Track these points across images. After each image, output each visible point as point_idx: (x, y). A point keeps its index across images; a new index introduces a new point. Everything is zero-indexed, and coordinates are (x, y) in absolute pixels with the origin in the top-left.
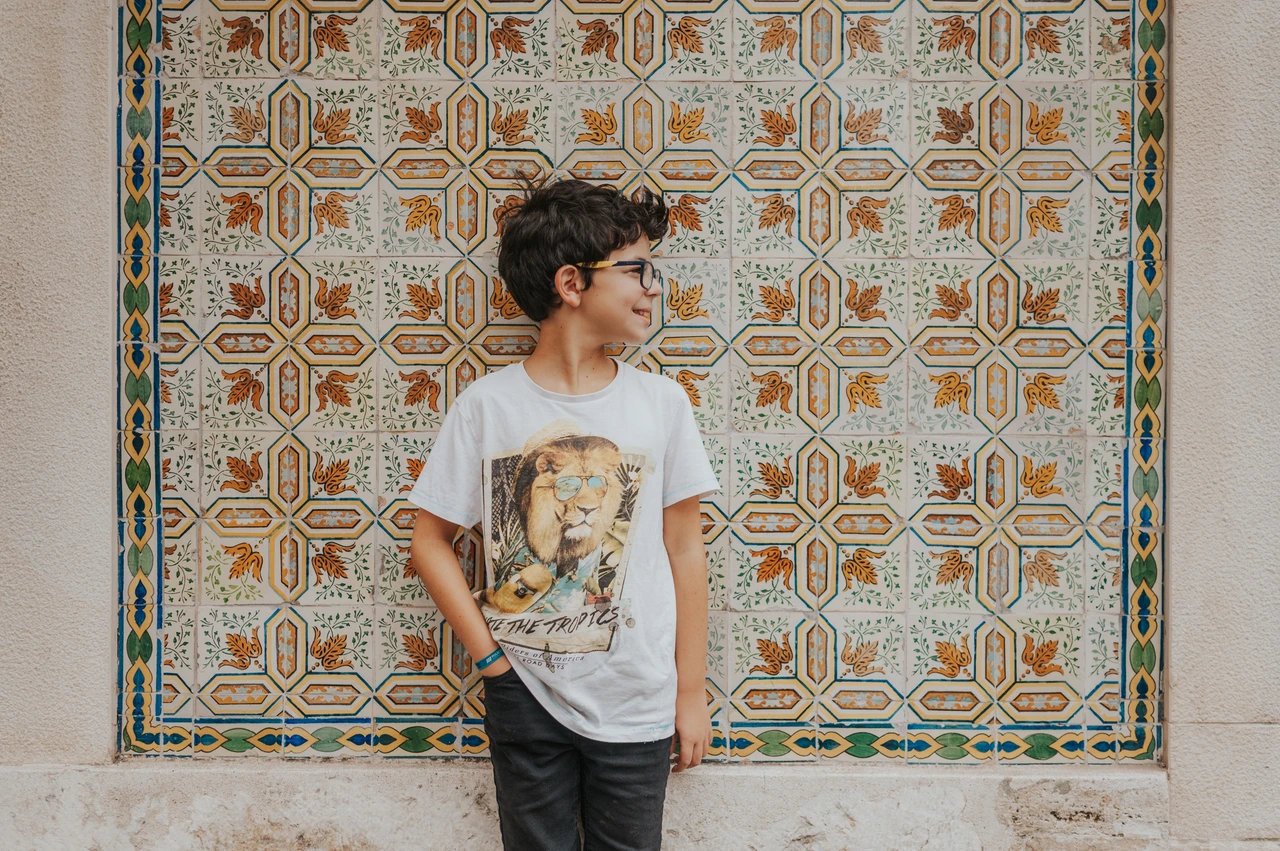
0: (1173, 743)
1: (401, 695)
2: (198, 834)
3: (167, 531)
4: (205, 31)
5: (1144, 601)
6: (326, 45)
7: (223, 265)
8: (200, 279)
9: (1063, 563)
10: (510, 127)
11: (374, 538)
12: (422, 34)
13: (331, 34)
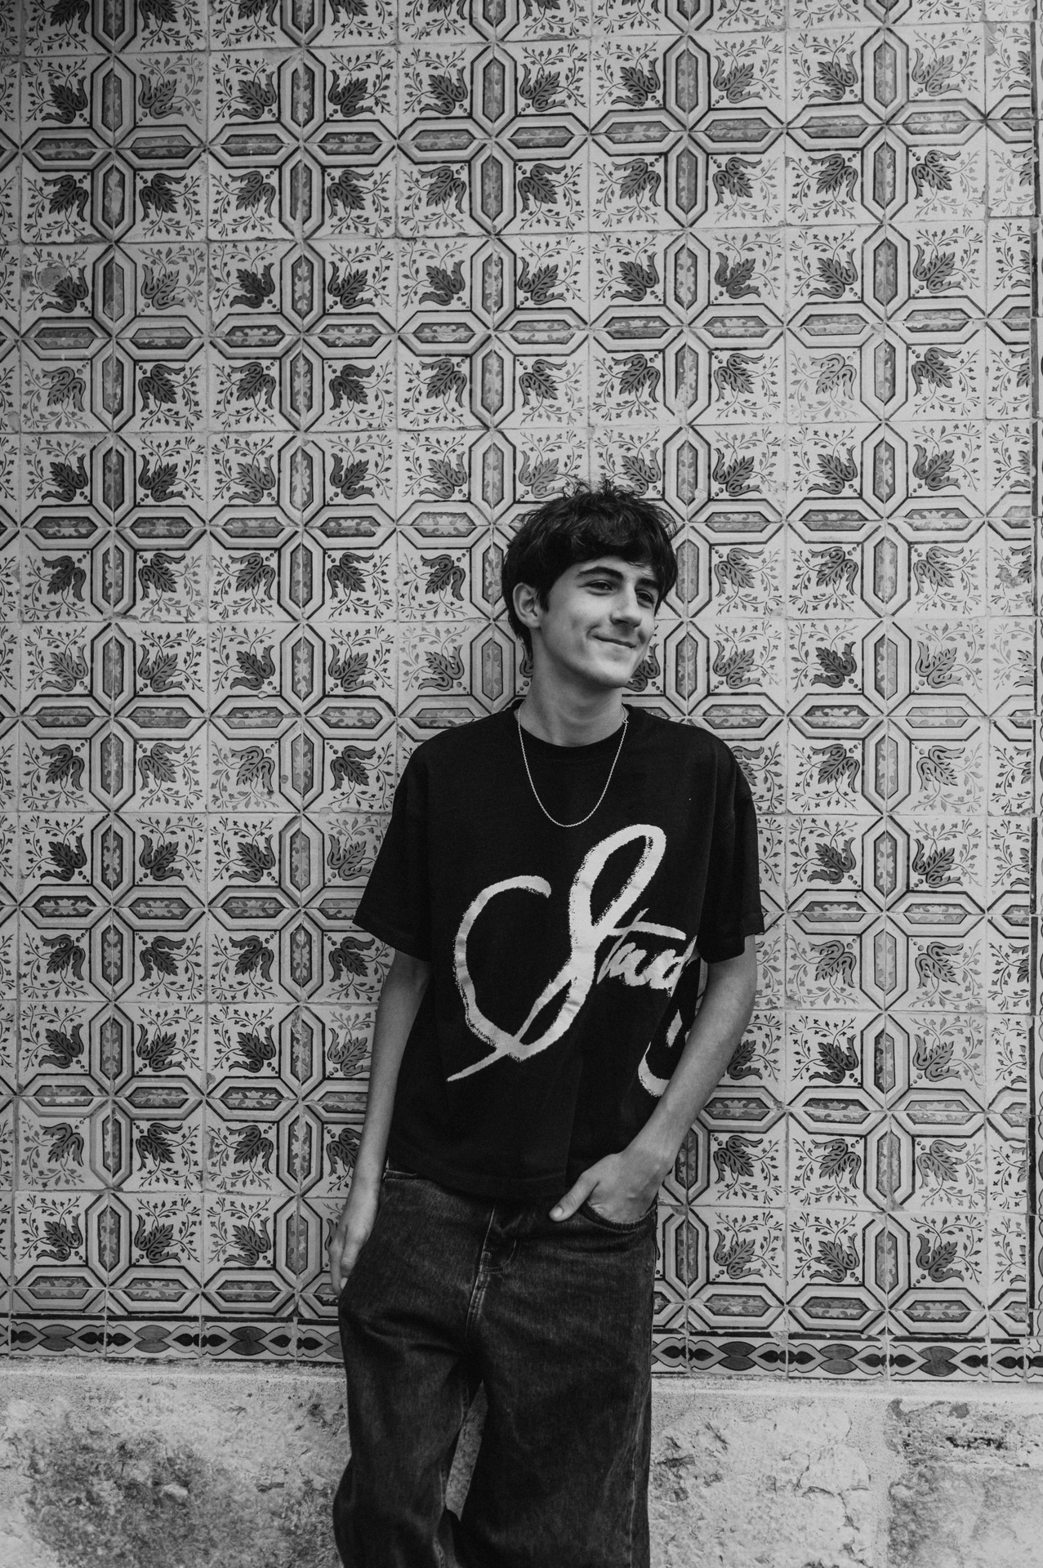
1: (232, 1291)
2: (13, 1441)
4: (24, 572)
6: (151, 586)
7: (42, 823)
8: (18, 838)
9: (962, 1155)
10: (349, 672)
11: (202, 1118)
12: (254, 573)
13: (157, 574)
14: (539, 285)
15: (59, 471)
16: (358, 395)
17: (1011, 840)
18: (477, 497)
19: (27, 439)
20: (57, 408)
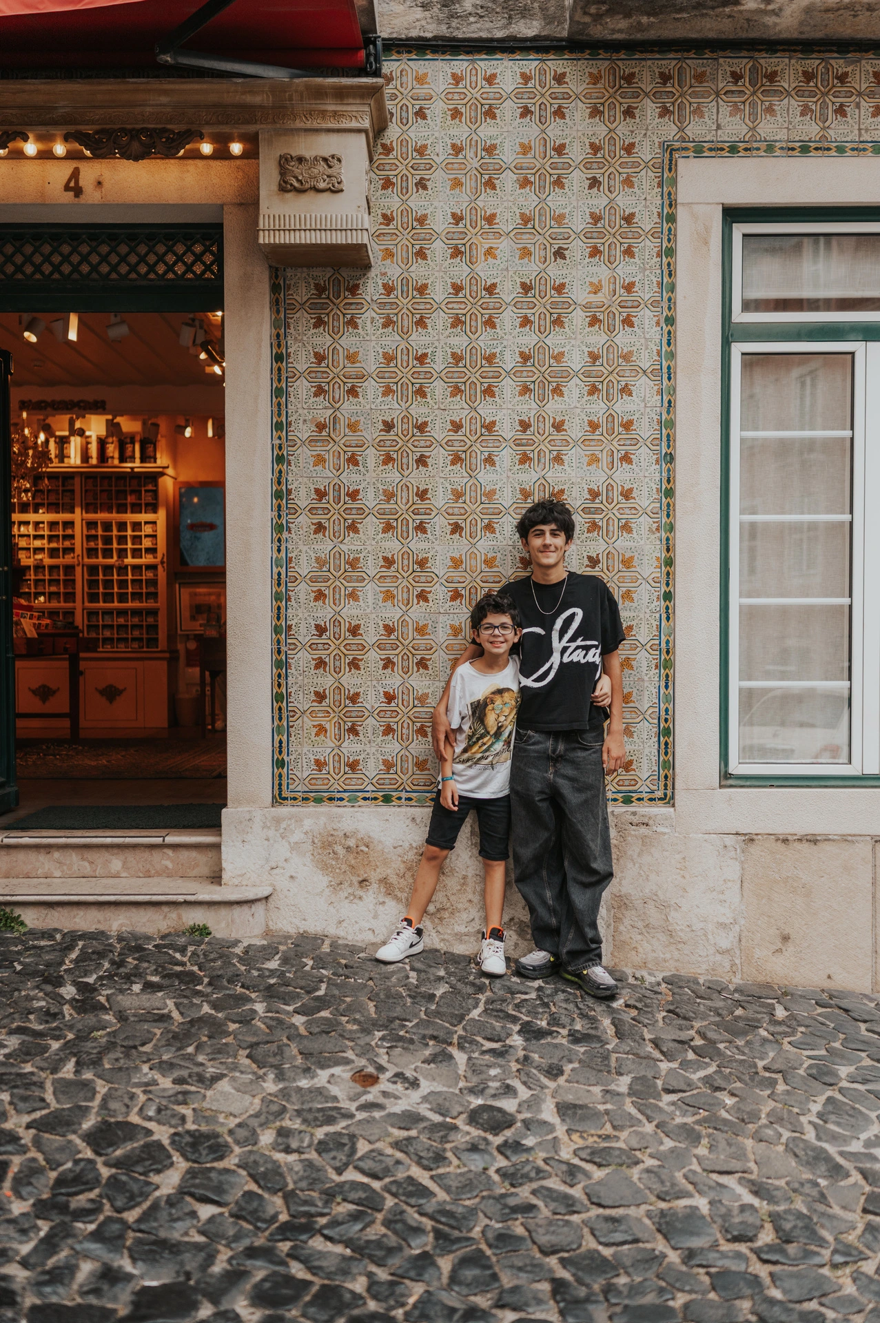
0: (676, 797)
1: (381, 782)
2: (306, 833)
3: (291, 719)
4: (305, 527)
5: (666, 744)
6: (351, 532)
7: (311, 617)
8: (303, 622)
9: (636, 729)
10: (422, 563)
11: (371, 721)
12: (388, 528)
13: (353, 528)
14: (490, 427)
15: (317, 491)
16: (425, 464)
17: (653, 621)
18: (468, 502)
19: (305, 479)
20: (316, 468)
